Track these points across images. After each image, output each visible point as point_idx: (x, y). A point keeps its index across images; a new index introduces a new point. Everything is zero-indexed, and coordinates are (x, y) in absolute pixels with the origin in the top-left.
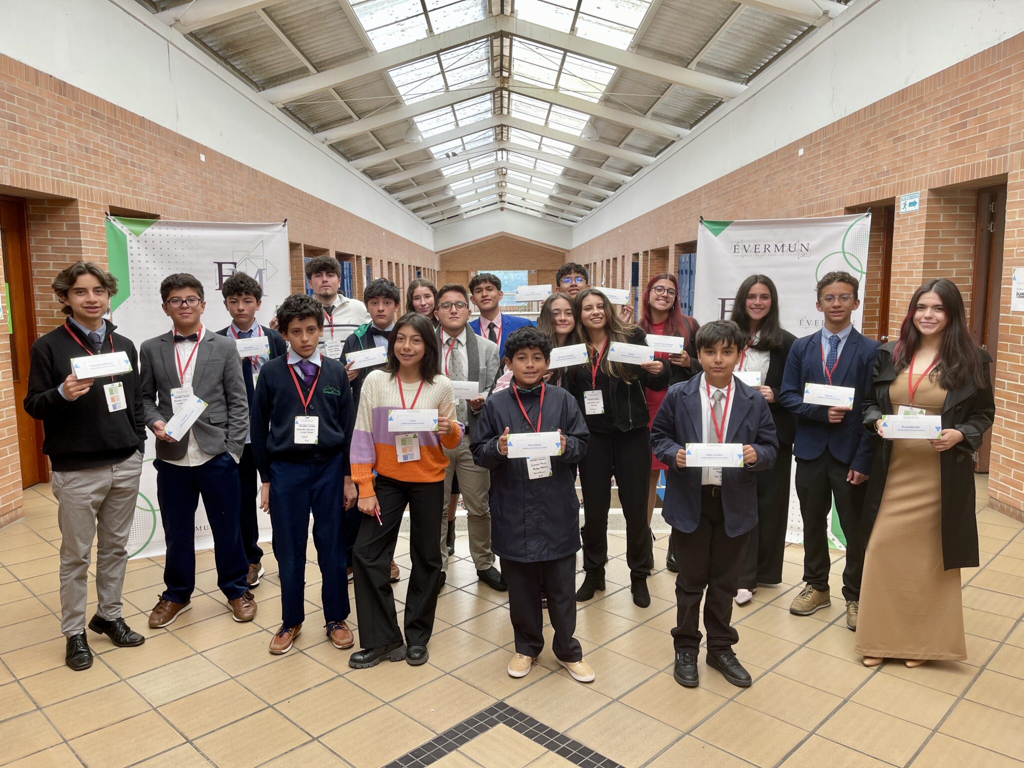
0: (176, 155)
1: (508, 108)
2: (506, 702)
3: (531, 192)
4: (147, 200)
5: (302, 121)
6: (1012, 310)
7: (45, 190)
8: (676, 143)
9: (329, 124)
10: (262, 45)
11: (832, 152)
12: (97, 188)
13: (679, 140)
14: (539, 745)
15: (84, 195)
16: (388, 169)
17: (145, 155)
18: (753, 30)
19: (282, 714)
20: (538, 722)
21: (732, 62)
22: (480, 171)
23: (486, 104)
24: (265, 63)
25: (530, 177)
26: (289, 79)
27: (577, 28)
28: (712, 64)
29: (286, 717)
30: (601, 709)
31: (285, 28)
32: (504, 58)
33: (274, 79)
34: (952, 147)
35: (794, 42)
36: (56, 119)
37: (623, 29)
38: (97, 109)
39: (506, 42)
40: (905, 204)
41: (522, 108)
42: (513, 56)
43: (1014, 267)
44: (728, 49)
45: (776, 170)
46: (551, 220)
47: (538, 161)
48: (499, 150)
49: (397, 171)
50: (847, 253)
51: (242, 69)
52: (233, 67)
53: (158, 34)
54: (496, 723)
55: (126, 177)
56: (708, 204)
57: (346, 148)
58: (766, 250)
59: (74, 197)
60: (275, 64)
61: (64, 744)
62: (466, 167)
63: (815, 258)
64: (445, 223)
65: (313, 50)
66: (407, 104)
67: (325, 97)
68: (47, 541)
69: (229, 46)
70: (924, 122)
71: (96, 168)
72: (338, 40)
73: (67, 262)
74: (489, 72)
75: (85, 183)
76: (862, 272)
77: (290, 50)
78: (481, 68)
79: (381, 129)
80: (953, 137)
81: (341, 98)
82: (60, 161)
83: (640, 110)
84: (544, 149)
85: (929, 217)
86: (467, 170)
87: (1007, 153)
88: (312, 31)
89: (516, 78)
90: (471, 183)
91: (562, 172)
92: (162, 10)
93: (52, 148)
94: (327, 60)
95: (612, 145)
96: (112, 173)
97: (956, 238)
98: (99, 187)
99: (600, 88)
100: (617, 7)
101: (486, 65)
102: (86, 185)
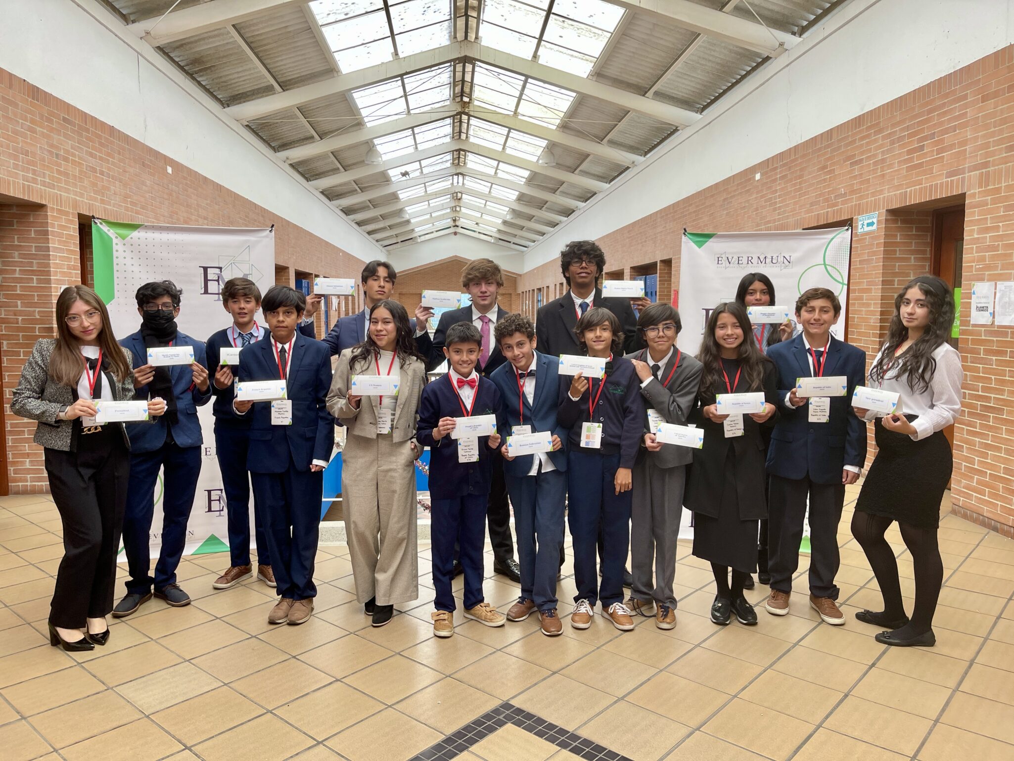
0: (144, 166)
1: (467, 134)
2: (512, 702)
3: (484, 216)
4: (115, 209)
5: (264, 140)
6: (971, 323)
7: (15, 194)
8: (630, 169)
9: (291, 143)
10: (230, 62)
11: (789, 176)
12: (66, 194)
13: (633, 167)
14: (551, 744)
15: (53, 201)
16: (345, 191)
17: (113, 164)
18: (710, 61)
19: (282, 719)
20: (547, 722)
21: (688, 92)
22: (436, 195)
23: (446, 128)
24: (231, 80)
25: (484, 202)
26: (254, 97)
27: (539, 56)
28: (667, 93)
29: (286, 722)
30: (608, 708)
31: (252, 45)
32: (466, 84)
33: (239, 96)
34: (909, 169)
35: (748, 73)
36: (28, 124)
37: (584, 58)
38: (68, 115)
39: (469, 67)
40: (863, 225)
41: (481, 133)
42: (475, 81)
43: (973, 283)
44: (685, 79)
45: (732, 194)
46: (505, 245)
47: (494, 186)
48: (456, 175)
49: (355, 193)
50: (828, 265)
51: (208, 84)
52: (199, 83)
53: (128, 45)
54: (504, 723)
55: (95, 185)
56: (663, 228)
57: (305, 169)
58: (749, 262)
59: (44, 202)
60: (241, 81)
61: (54, 753)
62: (423, 191)
63: (798, 270)
64: (399, 247)
65: (279, 69)
66: (368, 126)
67: (288, 116)
68: (13, 552)
69: (195, 61)
70: (881, 146)
71: (66, 175)
72: (305, 59)
73: (34, 269)
74: (450, 96)
75: (54, 189)
76: (843, 284)
77: (257, 68)
78: (442, 93)
79: (341, 150)
80: (911, 160)
81: (304, 117)
82: (31, 166)
83: (597, 137)
84: (500, 174)
85: (887, 236)
86: (424, 194)
87: (964, 173)
88: (280, 49)
89: (476, 103)
90: (426, 207)
91: (517, 198)
92: (133, 23)
93: (24, 152)
94: (293, 79)
95: (567, 171)
96: (81, 180)
97: (913, 257)
98: (69, 194)
99: (559, 114)
100: (579, 36)
101: (448, 90)
102: (55, 191)
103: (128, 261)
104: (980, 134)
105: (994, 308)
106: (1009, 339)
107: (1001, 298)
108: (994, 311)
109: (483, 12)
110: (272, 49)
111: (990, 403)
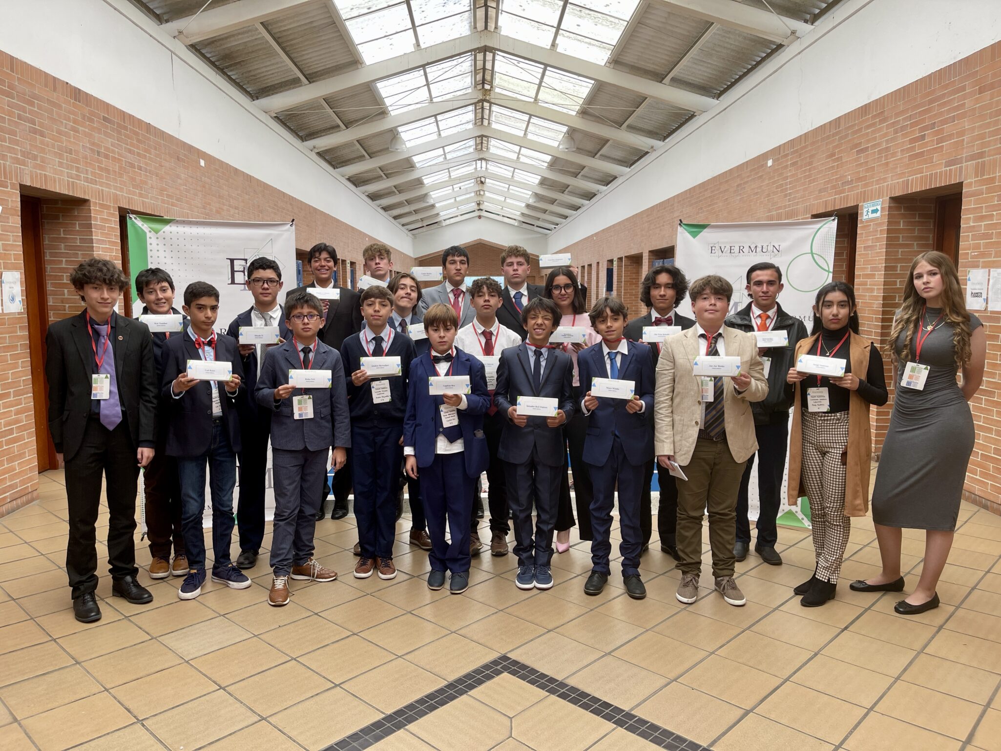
0: (178, 160)
1: (489, 120)
2: (509, 655)
3: (508, 200)
4: (152, 202)
5: (292, 130)
7: (61, 191)
8: (650, 154)
9: (318, 132)
10: (258, 56)
11: (799, 163)
12: (107, 190)
13: (652, 152)
14: (541, 690)
15: (96, 196)
16: (371, 177)
17: (150, 159)
18: (725, 48)
19: (304, 665)
20: (539, 672)
21: (704, 78)
22: (461, 179)
23: (468, 115)
24: (260, 73)
25: (507, 186)
26: (282, 89)
27: (558, 44)
28: (684, 79)
30: (595, 661)
31: (280, 40)
32: (487, 72)
33: (268, 89)
34: (911, 158)
35: (763, 59)
36: (71, 124)
37: (602, 46)
38: (108, 115)
39: (489, 56)
40: (868, 212)
41: (503, 119)
42: (496, 69)
43: (969, 269)
44: (701, 65)
45: (746, 180)
46: (529, 228)
47: (516, 170)
48: (479, 160)
49: (380, 179)
50: (815, 254)
51: (237, 78)
52: (229, 77)
53: (162, 45)
54: (501, 673)
55: (133, 179)
56: (681, 212)
57: (332, 156)
58: (741, 251)
59: (87, 198)
60: (269, 75)
61: (106, 692)
62: (447, 176)
63: (786, 258)
64: (424, 231)
65: (306, 62)
66: (392, 114)
67: (315, 107)
69: (227, 56)
70: (886, 135)
71: (107, 171)
72: (330, 52)
74: (472, 83)
75: (96, 185)
76: (829, 272)
77: (284, 61)
78: (464, 81)
79: (367, 138)
80: (912, 149)
81: (330, 107)
82: (74, 163)
83: (616, 122)
84: (522, 159)
85: (890, 223)
86: (448, 179)
87: (962, 163)
88: (306, 43)
89: (497, 90)
90: (451, 191)
91: (539, 182)
92: (166, 22)
93: (68, 150)
94: (320, 71)
95: (588, 155)
96: (121, 175)
97: (915, 243)
98: (110, 188)
99: (578, 101)
100: (596, 25)
101: (470, 78)
102: (98, 187)
103: (161, 254)
104: (976, 125)
105: (987, 294)
107: (994, 285)
108: (987, 297)
109: (503, 3)
110: (298, 43)
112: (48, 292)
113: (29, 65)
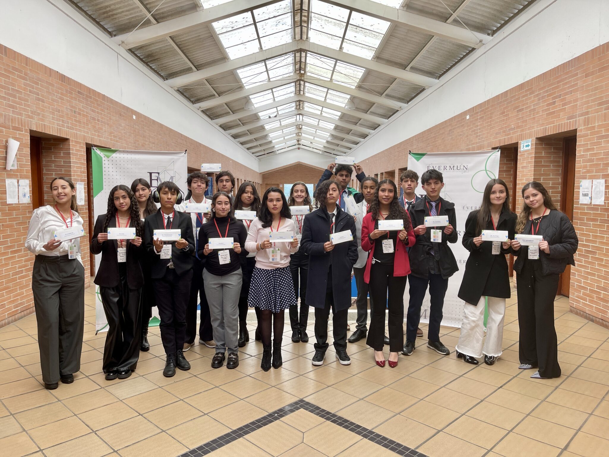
0: (120, 116)
1: (304, 91)
2: (304, 399)
3: (316, 139)
4: (105, 140)
5: (187, 97)
6: (580, 203)
7: (53, 133)
8: (399, 111)
9: (202, 99)
10: (168, 56)
11: (484, 117)
12: (79, 133)
13: (401, 110)
14: (322, 418)
15: (73, 136)
16: (234, 125)
17: (104, 115)
18: (441, 50)
19: (187, 403)
21: (430, 67)
22: (287, 126)
23: (291, 88)
24: (168, 65)
25: (315, 130)
26: (181, 74)
27: (343, 48)
28: (419, 68)
29: (190, 404)
30: (354, 403)
31: (180, 46)
32: (302, 63)
33: (173, 74)
34: (548, 114)
35: (465, 56)
36: (60, 95)
37: (369, 48)
38: (81, 90)
39: (303, 54)
40: (524, 146)
41: (312, 91)
42: (308, 61)
43: (581, 180)
44: (428, 60)
45: (454, 127)
46: (327, 155)
47: (320, 121)
48: (298, 115)
49: (239, 126)
50: (488, 171)
51: (155, 68)
52: (151, 67)
53: (112, 49)
54: (299, 408)
55: (94, 127)
56: (417, 146)
57: (210, 113)
58: (445, 169)
59: (68, 137)
60: (174, 66)
61: (75, 416)
62: (279, 124)
63: (471, 173)
64: (266, 157)
65: (195, 58)
66: (246, 88)
67: (200, 84)
69: (150, 56)
70: (533, 101)
71: (80, 122)
72: (210, 53)
74: (293, 70)
75: (73, 130)
77: (183, 58)
78: (289, 69)
79: (231, 102)
80: (549, 109)
81: (210, 84)
82: (61, 118)
83: (379, 93)
84: (324, 114)
85: (536, 153)
86: (279, 126)
87: (576, 118)
88: (195, 48)
89: (308, 74)
90: (281, 133)
91: (334, 128)
92: (115, 36)
93: (57, 111)
94: (203, 63)
95: (363, 112)
96: (87, 125)
97: (552, 165)
98: (81, 132)
99: (356, 80)
100: (366, 36)
101: (292, 67)
102: (74, 131)
103: (111, 170)
104: (584, 95)
105: (591, 195)
106: (599, 212)
107: (595, 188)
108: (591, 196)
109: (311, 24)
110: (191, 48)
111: (590, 249)
112: (44, 192)
113: (36, 61)
